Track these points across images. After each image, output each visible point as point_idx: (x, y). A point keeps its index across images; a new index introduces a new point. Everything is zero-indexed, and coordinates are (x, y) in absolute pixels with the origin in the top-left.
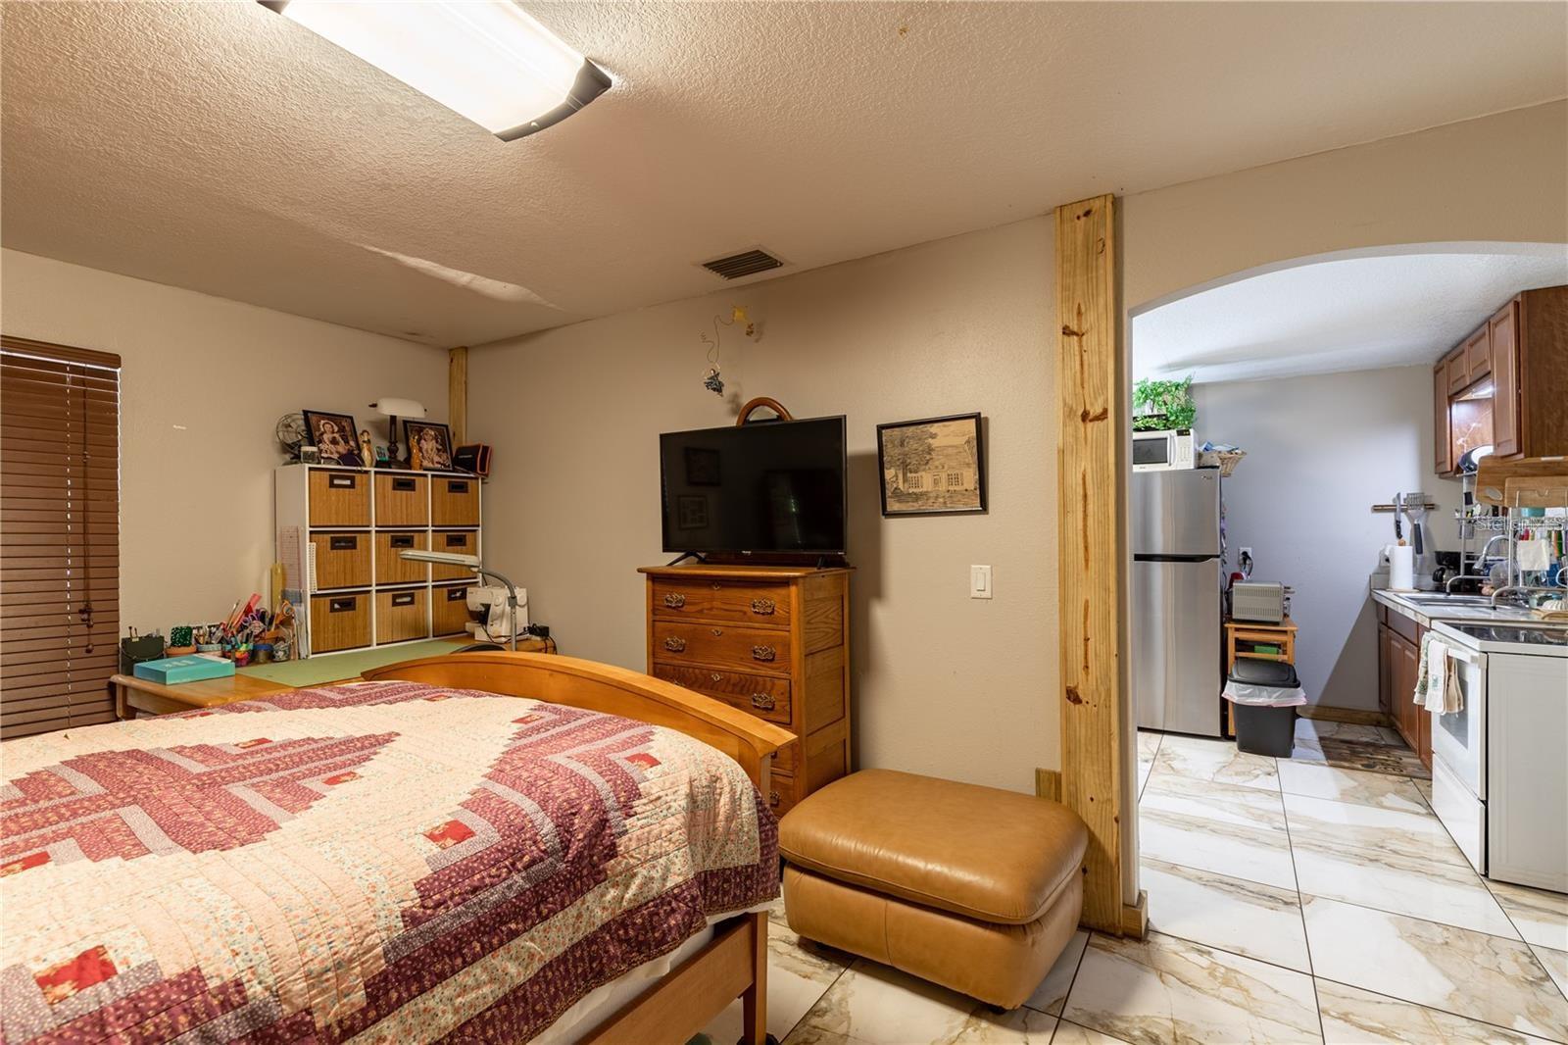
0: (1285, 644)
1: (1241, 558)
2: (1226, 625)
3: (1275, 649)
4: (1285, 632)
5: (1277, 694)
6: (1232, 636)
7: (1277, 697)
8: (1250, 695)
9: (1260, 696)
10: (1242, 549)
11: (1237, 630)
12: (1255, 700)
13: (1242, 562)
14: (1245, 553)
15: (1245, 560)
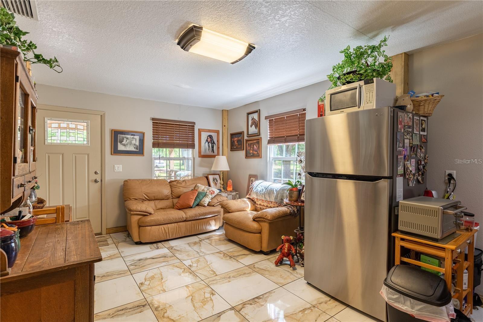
0: (444, 259)
1: (446, 178)
2: (393, 234)
3: (437, 261)
4: (443, 249)
5: (419, 307)
6: (399, 244)
7: (418, 310)
8: (396, 300)
9: (404, 304)
10: (448, 172)
11: (402, 239)
12: (400, 306)
13: (447, 181)
14: (450, 175)
15: (449, 180)
